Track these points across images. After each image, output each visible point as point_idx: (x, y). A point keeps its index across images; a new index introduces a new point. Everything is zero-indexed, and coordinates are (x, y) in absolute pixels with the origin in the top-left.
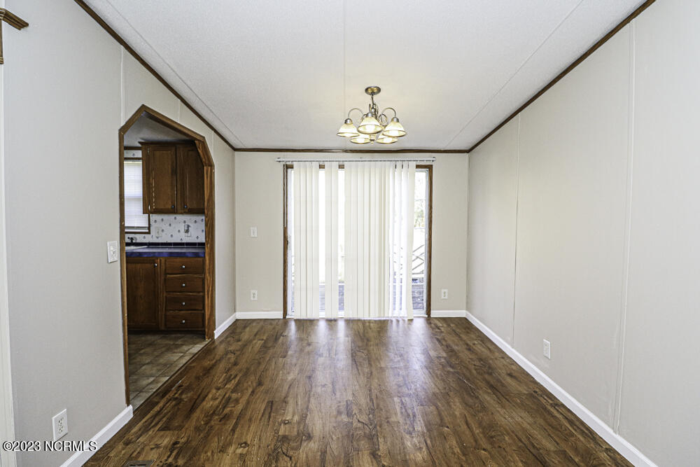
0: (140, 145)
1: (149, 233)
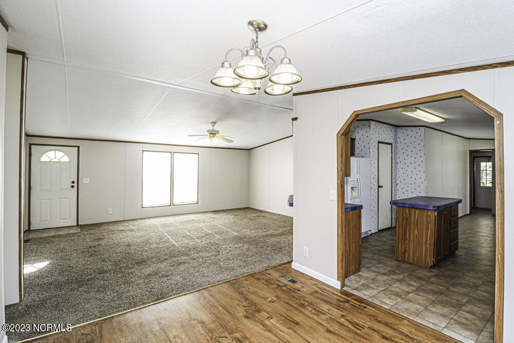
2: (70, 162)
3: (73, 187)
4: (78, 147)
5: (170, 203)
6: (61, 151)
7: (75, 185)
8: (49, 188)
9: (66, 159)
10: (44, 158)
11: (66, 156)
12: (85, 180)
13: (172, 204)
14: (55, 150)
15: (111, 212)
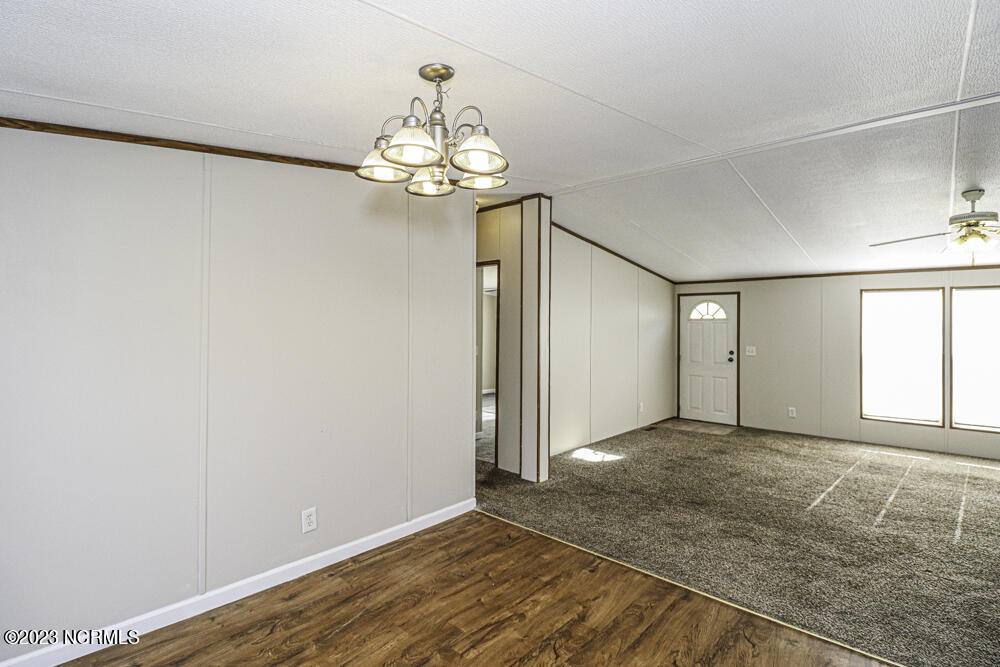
2: (727, 319)
3: (731, 360)
4: (738, 294)
5: (940, 419)
6: (715, 302)
7: (735, 357)
8: (701, 360)
9: (722, 315)
10: (695, 315)
11: (721, 310)
12: (749, 350)
13: (947, 422)
14: (708, 301)
15: (795, 415)
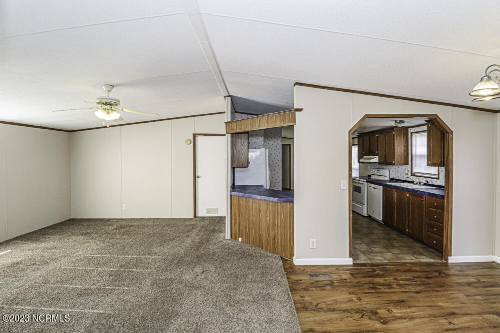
0: (426, 123)
1: (438, 179)
